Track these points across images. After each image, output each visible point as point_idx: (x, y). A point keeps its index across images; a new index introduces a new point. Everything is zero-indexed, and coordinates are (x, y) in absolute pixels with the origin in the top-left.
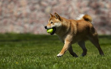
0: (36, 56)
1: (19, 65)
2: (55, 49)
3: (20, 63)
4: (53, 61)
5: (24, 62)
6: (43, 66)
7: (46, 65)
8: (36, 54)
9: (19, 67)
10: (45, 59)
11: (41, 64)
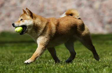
0: (83, 58)
1: (65, 69)
2: (105, 50)
3: (65, 67)
4: (103, 64)
5: (69, 66)
6: (92, 70)
7: (95, 69)
8: (83, 57)
9: (64, 71)
10: (94, 63)
11: (89, 68)
